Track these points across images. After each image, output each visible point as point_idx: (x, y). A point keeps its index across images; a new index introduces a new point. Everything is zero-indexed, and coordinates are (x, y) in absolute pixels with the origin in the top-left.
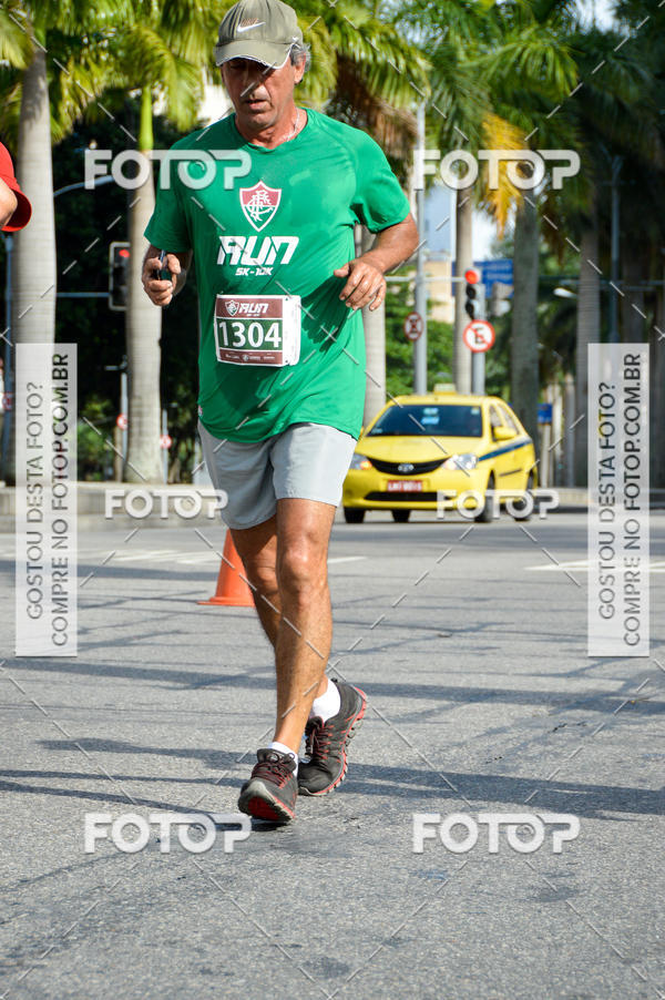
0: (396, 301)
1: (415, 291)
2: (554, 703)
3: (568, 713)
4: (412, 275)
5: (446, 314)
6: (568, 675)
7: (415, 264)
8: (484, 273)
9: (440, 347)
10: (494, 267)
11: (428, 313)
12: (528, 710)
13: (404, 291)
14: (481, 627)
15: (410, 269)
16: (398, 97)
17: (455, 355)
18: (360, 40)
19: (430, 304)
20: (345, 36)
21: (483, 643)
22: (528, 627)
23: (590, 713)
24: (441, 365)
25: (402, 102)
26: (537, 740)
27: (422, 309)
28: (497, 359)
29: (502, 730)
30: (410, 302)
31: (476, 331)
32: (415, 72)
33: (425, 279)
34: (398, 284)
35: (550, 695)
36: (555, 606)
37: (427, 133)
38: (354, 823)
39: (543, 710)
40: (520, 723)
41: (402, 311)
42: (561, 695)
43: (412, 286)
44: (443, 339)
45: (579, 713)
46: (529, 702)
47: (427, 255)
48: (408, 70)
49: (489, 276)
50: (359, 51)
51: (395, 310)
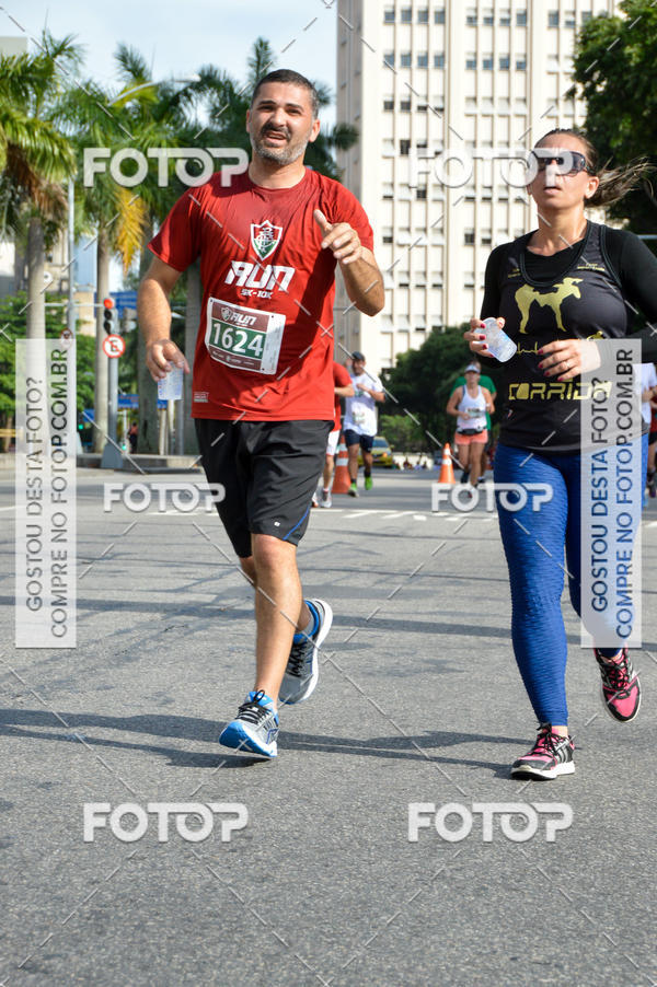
0: (54, 320)
1: (68, 314)
2: (165, 611)
3: (176, 618)
4: (66, 301)
5: (90, 330)
6: (176, 591)
7: (67, 294)
8: (118, 301)
9: (86, 354)
10: (125, 297)
11: (77, 329)
12: (147, 616)
13: (60, 313)
14: (114, 556)
15: (64, 298)
16: (54, 174)
17: (97, 360)
18: (26, 132)
19: (78, 323)
20: (15, 129)
21: (114, 568)
22: (147, 557)
23: (191, 618)
24: (87, 367)
25: (56, 178)
26: (152, 638)
27: (73, 327)
28: (127, 362)
29: (128, 631)
30: (65, 322)
31: (111, 342)
32: (66, 157)
33: (75, 305)
34: (56, 308)
35: (163, 605)
36: (168, 541)
37: (75, 200)
38: (19, 699)
39: (158, 616)
40: (141, 626)
41: (58, 328)
42: (171, 605)
43: (65, 310)
44: (88, 348)
45: (183, 618)
46: (147, 611)
47: (77, 287)
48: (61, 155)
49: (121, 303)
50: (25, 141)
51: (54, 327)
